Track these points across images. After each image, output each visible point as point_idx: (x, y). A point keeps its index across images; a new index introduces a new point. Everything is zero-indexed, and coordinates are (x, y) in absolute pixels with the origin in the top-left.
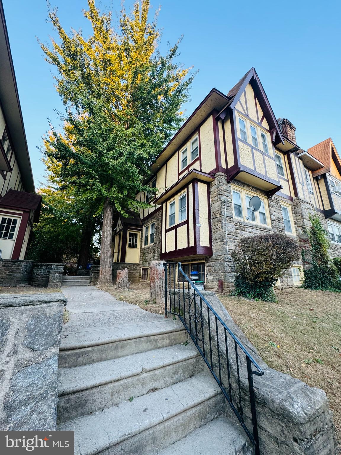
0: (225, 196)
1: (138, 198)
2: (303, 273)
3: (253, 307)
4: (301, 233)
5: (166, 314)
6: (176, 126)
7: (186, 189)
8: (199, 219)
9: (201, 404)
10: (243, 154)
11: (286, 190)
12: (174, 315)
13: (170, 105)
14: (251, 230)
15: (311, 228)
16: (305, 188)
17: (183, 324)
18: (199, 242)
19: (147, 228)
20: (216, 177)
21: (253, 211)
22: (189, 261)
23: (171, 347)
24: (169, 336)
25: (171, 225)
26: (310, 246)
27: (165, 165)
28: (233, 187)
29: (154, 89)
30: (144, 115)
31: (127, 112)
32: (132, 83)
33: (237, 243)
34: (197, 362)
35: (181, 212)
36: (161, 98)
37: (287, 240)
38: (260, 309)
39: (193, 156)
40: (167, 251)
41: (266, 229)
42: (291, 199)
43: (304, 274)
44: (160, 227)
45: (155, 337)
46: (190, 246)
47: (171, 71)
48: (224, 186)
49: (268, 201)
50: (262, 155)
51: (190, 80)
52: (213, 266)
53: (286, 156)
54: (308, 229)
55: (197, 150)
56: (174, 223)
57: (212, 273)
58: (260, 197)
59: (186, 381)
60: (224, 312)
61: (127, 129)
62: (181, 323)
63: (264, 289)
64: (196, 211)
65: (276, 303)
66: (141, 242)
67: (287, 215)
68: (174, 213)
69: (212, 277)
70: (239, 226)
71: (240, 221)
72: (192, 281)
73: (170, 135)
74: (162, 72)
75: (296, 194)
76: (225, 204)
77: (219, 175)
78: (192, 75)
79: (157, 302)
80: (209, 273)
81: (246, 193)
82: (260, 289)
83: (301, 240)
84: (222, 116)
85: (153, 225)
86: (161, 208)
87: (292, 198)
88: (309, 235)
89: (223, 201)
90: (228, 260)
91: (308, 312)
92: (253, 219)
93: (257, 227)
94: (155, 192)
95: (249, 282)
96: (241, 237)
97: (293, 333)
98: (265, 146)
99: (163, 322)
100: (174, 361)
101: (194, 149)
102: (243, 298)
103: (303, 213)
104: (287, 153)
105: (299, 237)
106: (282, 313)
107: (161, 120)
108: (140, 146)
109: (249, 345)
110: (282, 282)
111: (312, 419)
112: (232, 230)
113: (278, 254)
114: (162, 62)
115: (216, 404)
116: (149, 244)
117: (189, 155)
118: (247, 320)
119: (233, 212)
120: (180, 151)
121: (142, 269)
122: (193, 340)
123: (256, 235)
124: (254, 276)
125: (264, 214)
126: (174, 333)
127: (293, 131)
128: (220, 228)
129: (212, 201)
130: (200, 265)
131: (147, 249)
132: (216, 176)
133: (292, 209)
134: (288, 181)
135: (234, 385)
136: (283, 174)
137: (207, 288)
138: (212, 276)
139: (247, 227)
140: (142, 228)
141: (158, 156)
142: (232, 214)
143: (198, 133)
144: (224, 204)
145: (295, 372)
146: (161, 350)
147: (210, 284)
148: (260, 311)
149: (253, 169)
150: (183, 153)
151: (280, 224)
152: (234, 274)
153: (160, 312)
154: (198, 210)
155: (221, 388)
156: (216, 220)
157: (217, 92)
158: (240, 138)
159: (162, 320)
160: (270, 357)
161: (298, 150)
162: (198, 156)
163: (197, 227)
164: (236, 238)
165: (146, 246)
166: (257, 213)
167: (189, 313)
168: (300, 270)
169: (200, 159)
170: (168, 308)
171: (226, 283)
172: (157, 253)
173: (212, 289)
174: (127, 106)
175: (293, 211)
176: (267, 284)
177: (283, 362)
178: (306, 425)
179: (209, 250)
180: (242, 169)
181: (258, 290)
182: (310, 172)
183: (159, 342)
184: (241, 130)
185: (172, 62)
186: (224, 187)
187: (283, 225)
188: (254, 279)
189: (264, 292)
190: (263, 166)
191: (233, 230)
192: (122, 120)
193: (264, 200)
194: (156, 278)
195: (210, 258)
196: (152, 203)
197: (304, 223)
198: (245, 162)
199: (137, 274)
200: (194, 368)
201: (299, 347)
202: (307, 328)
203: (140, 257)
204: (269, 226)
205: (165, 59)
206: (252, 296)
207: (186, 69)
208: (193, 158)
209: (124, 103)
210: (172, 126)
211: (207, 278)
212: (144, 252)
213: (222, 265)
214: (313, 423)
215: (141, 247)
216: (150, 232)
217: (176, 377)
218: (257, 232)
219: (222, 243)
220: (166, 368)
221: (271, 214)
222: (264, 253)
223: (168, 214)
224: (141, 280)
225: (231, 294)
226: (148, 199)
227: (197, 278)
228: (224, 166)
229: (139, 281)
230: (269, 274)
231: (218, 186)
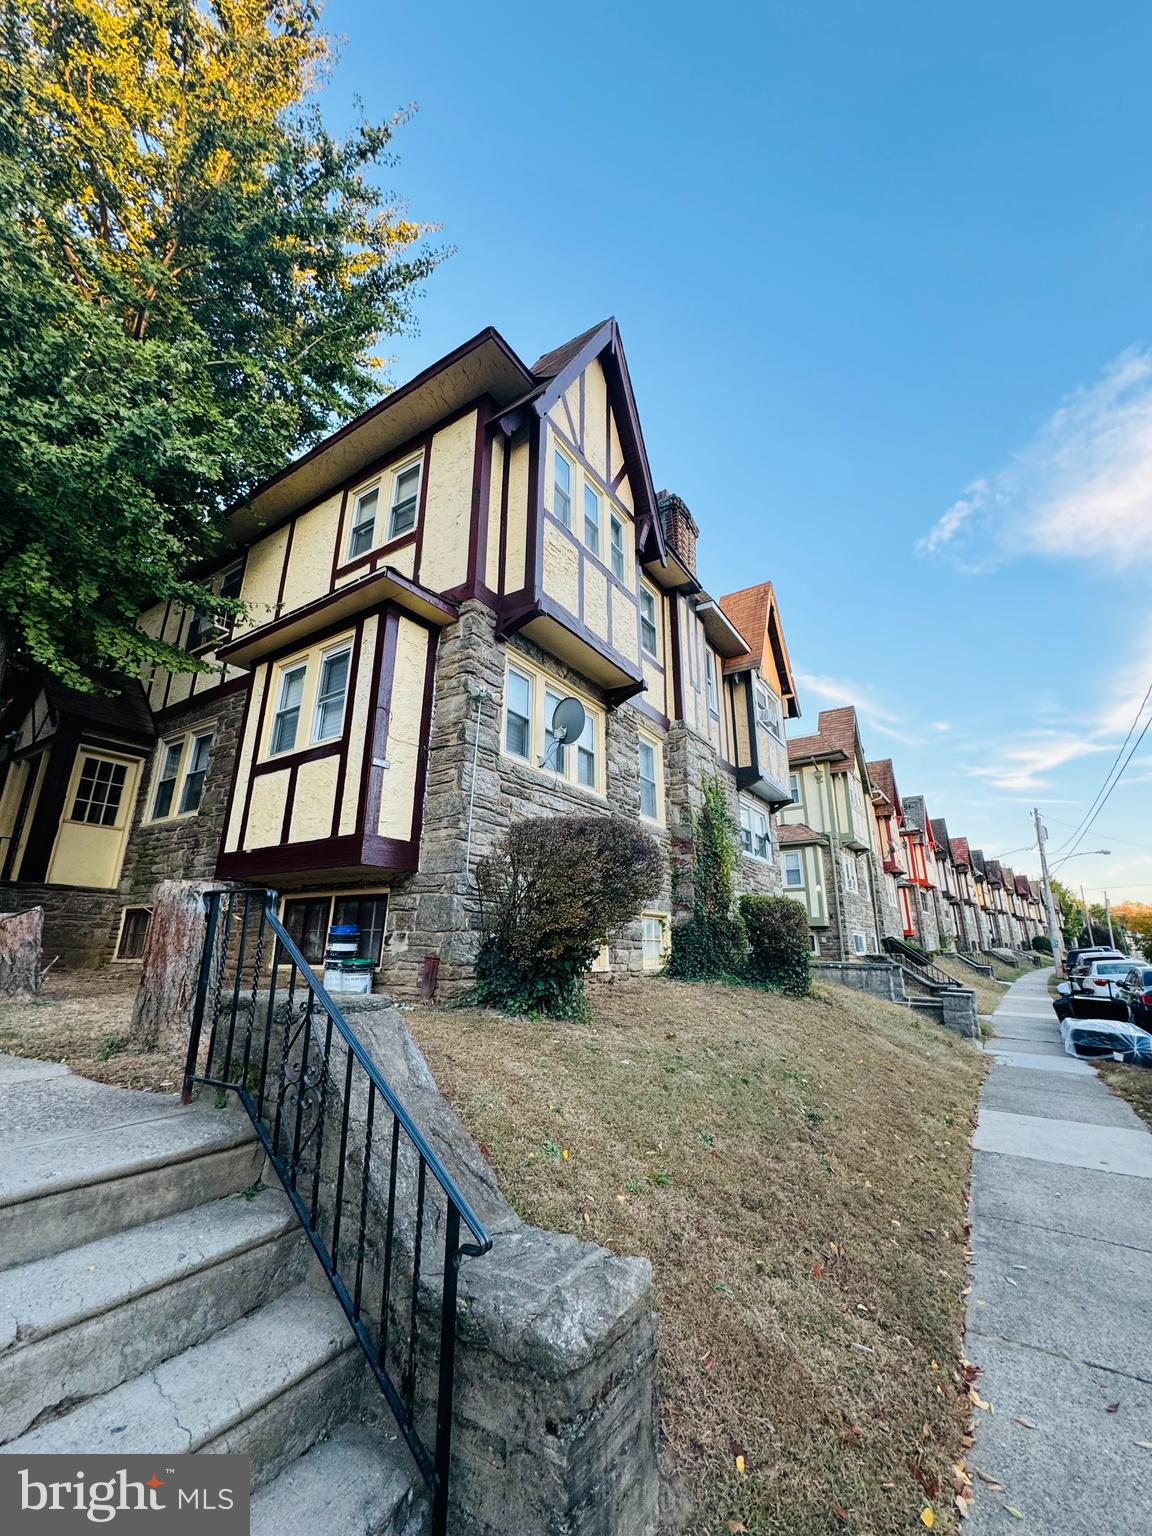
0: (482, 681)
1: (151, 626)
2: (670, 933)
3: (516, 1041)
4: (678, 821)
5: (187, 1089)
6: (350, 400)
7: (353, 632)
8: (385, 741)
9: (269, 1407)
10: (554, 563)
11: (655, 696)
12: (222, 1088)
13: (337, 317)
14: (547, 799)
15: (703, 810)
16: (702, 699)
17: (252, 1119)
18: (376, 823)
19: (176, 751)
20: (462, 614)
21: (562, 741)
22: (331, 887)
23: (185, 1216)
24: (183, 1173)
25: (279, 749)
26: (694, 859)
27: (288, 527)
28: (512, 657)
29: (282, 234)
30: (224, 313)
31: (141, 266)
32: (187, 167)
33: (500, 834)
34: (285, 1252)
35: (326, 708)
36: (304, 279)
37: (635, 838)
38: (537, 1046)
39: (396, 525)
40: (248, 847)
41: (592, 801)
42: (666, 725)
43: (672, 938)
44: (233, 752)
45: (115, 1186)
46: (340, 834)
47: (359, 206)
48: (484, 647)
49: (607, 719)
50: (605, 579)
51: (422, 269)
52: (413, 909)
53: (667, 601)
54: (696, 812)
55: (414, 508)
56: (292, 745)
57: (407, 933)
58: (584, 702)
59: (225, 1336)
60: (414, 1062)
61: (136, 338)
62: (246, 1115)
63: (559, 984)
64: (379, 712)
65: (585, 1023)
66: (141, 802)
67: (649, 767)
68: (297, 709)
69: (404, 947)
70: (515, 783)
71: (519, 768)
72: (333, 958)
73: (323, 426)
74: (321, 189)
75: (679, 714)
76: (480, 705)
77: (472, 610)
78: (431, 255)
79: (161, 1043)
80: (395, 933)
81: (547, 684)
82: (546, 981)
83: (676, 841)
84: (508, 427)
85: (202, 743)
86: (246, 683)
87: (669, 722)
88: (695, 830)
89: (474, 694)
90: (464, 889)
91: (662, 1044)
92: (560, 766)
93: (567, 794)
94: (232, 617)
95: (517, 960)
96: (514, 818)
97: (611, 1108)
98: (618, 557)
99: (164, 1121)
100: (182, 1266)
101: (401, 501)
102: (493, 1014)
103: (689, 768)
104: (671, 592)
105: (673, 833)
106: (594, 1051)
107: (293, 355)
108: (188, 422)
109: (473, 1164)
110: (614, 959)
111: (603, 1349)
112: (491, 794)
113: (607, 877)
114: (326, 153)
115: (330, 1389)
116: (175, 814)
117: (382, 513)
118: (489, 1083)
119: (503, 737)
120: (350, 494)
121: (129, 913)
122: (281, 1174)
123: (559, 815)
124: (534, 943)
125: (590, 755)
126: (208, 1160)
127: (692, 537)
128: (455, 782)
129: (440, 689)
130: (369, 904)
131: (165, 834)
132: (462, 610)
133: (664, 751)
134: (663, 671)
135: (402, 1307)
136: (653, 650)
137: (383, 984)
138: (406, 941)
139: (537, 787)
140: (154, 745)
141: (263, 486)
142: (499, 742)
143: (423, 450)
144: (477, 707)
145: (597, 1223)
146: (134, 1237)
147: (396, 971)
148: (536, 1052)
149: (575, 614)
150: (364, 502)
151: (628, 789)
152: (476, 934)
153: (165, 1083)
154: (388, 711)
155: (354, 1328)
156: (444, 753)
157: (501, 344)
158: (551, 510)
159: (164, 1115)
160: (536, 1189)
161: (698, 592)
162: (413, 530)
163: (373, 769)
164: (500, 819)
165: (162, 821)
166: (571, 751)
167: (282, 1076)
168: (664, 925)
169: (417, 538)
170: (197, 1066)
171: (447, 966)
172: (204, 850)
173: (401, 988)
174: (150, 245)
175: (665, 757)
176: (568, 966)
177: (570, 1199)
178: (584, 1373)
179: (406, 853)
180: (544, 607)
181: (540, 987)
182: (719, 659)
183: (128, 1204)
184: (557, 488)
185: (365, 174)
186: (485, 652)
187: (636, 795)
188: (534, 951)
189: (556, 992)
190: (602, 612)
191: (493, 793)
192: (116, 290)
193: (594, 716)
194: (170, 949)
195: (407, 878)
196: (210, 658)
197: (687, 794)
198: (557, 588)
199: (98, 932)
200: (267, 1277)
201: (620, 1146)
202: (651, 1088)
203: (127, 861)
204: (599, 793)
205: (337, 149)
206: (521, 1006)
207: (415, 225)
208: (396, 531)
209: (137, 227)
210: (334, 393)
211: (389, 948)
212: (145, 843)
213: (445, 906)
214: (604, 1360)
215: (136, 821)
216: (186, 766)
217: (184, 1328)
218: (564, 808)
219: (454, 832)
220: (142, 1305)
221: (609, 758)
222: (570, 871)
223: (273, 708)
224: (114, 958)
225: (460, 1002)
226: (195, 638)
227: (351, 947)
228: (491, 583)
229: (104, 961)
230: (579, 935)
231: (466, 643)
